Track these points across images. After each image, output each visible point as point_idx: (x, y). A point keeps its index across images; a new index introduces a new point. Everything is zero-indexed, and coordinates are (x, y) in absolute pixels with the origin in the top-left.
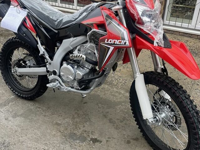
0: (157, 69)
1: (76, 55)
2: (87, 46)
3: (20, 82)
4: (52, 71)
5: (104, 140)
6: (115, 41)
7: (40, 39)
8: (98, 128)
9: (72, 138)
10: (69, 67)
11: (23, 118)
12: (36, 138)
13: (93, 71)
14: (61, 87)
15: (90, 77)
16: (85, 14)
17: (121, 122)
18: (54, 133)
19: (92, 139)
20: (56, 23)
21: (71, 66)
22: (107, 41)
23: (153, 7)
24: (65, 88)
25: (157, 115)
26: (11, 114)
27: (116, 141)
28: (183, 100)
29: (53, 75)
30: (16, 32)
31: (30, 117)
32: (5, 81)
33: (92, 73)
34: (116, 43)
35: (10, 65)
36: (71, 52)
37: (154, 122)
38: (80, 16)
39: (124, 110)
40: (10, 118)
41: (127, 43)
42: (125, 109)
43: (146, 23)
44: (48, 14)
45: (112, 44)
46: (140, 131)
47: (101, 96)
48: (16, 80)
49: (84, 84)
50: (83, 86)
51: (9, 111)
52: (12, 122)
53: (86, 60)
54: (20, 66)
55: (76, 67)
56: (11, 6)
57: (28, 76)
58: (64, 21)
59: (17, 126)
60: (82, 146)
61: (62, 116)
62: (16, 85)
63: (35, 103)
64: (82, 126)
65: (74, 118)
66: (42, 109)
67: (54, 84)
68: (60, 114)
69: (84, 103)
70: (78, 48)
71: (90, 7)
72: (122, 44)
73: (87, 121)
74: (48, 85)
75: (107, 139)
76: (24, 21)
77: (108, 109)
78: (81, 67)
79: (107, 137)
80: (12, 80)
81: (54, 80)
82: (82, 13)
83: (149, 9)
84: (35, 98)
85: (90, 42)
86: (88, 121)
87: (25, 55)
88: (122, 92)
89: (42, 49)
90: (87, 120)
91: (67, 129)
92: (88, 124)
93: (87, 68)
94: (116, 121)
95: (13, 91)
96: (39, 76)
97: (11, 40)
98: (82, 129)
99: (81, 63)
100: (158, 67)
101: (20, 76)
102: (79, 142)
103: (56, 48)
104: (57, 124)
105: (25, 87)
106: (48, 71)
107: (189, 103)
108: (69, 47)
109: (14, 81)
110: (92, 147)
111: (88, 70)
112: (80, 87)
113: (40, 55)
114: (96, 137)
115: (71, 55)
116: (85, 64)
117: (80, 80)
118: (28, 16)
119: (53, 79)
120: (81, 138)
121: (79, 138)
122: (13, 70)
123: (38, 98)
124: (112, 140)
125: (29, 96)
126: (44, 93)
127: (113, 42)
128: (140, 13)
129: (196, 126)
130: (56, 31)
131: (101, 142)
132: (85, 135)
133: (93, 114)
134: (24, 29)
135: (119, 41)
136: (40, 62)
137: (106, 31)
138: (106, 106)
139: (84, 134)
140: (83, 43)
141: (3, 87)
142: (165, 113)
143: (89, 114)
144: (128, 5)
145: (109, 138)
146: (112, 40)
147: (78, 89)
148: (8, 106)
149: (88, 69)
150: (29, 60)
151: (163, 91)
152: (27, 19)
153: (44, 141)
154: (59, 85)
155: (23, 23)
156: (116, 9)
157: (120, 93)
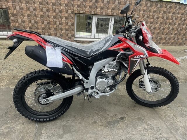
1: (108, 71)
6: (141, 56)
8: (115, 111)
18: (99, 129)
22: (136, 57)
26: (56, 137)
31: (72, 130)
38: (105, 45)
41: (147, 56)
60: (120, 125)
70: (106, 66)
73: (106, 111)
75: (126, 114)
79: (124, 113)
82: (106, 43)
92: (108, 112)
94: (117, 103)
98: (109, 117)
102: (117, 124)
104: (94, 123)
106: (84, 89)
108: (100, 67)
110: (125, 122)
114: (120, 117)
117: (112, 85)
120: (115, 122)
124: (128, 113)
131: (125, 117)
133: (103, 105)
135: (143, 55)
139: (113, 119)
143: (102, 107)
148: (44, 134)
153: (101, 137)
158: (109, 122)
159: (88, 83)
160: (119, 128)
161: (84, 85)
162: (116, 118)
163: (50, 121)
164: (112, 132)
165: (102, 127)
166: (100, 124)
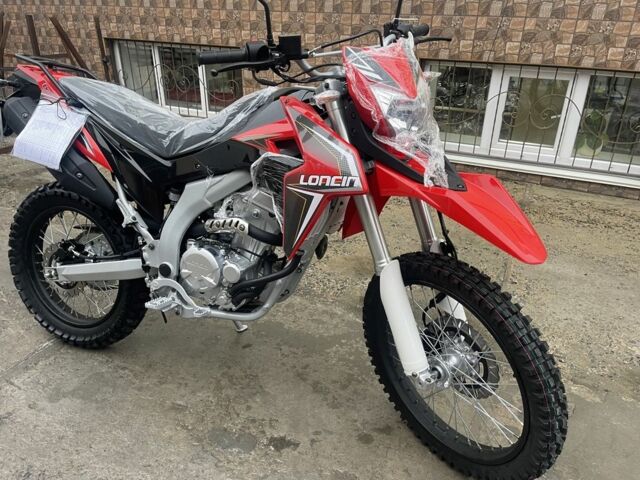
0: (430, 247)
1: (222, 221)
2: (250, 197)
3: (68, 304)
4: (158, 267)
5: (304, 441)
6: (325, 180)
7: (122, 184)
8: (286, 409)
9: (219, 443)
10: (205, 252)
11: (78, 401)
12: (118, 453)
13: (267, 259)
14: (183, 309)
15: (261, 276)
16: (241, 117)
17: (344, 387)
18: (168, 433)
19: (272, 441)
20: (166, 142)
21: (209, 250)
22: (306, 180)
23: (414, 93)
24: (195, 309)
25: (438, 363)
26: (45, 392)
27: (335, 440)
28: (506, 319)
29: (160, 278)
30: (57, 167)
31: (99, 397)
32: (24, 301)
33: (266, 266)
34: (327, 184)
35: (40, 258)
36: (208, 214)
37: (433, 381)
38: (228, 122)
39: (347, 356)
40: (43, 403)
41: (358, 184)
42: (350, 354)
43: (399, 131)
44: (143, 119)
45: (317, 187)
46: (395, 408)
47: (286, 326)
48: (56, 297)
49: (246, 295)
50: (243, 302)
51: (38, 383)
52: (47, 414)
53: (250, 233)
54: (67, 259)
55: (222, 252)
56: (42, 102)
57: (91, 286)
58: (187, 136)
59: (62, 424)
60: (246, 461)
61: (186, 384)
62: (58, 312)
63: (110, 357)
64: (244, 407)
65: (221, 389)
66: (132, 371)
67: (165, 299)
68: (181, 381)
69: (244, 347)
70: (225, 203)
71: (254, 98)
72: (343, 185)
73: (255, 394)
74: (148, 305)
75: (314, 437)
76: (78, 140)
77: (308, 356)
78: (235, 251)
79: (311, 431)
80: (45, 299)
81: (163, 290)
82: (233, 116)
83: (406, 98)
84: (112, 343)
85: (259, 186)
86: (258, 392)
87: (81, 231)
88: (339, 311)
89: (129, 211)
90: (254, 391)
91: (203, 420)
92: (258, 400)
93: (252, 253)
94: (331, 387)
95: (47, 327)
96: (121, 281)
97: (41, 191)
98: (244, 415)
99: (235, 241)
100: (431, 242)
101: (67, 286)
102: (239, 452)
103: (167, 206)
104: (177, 408)
105: (80, 316)
106: (146, 268)
107: (520, 324)
108: (202, 202)
109: (51, 301)
110: (275, 462)
111: (253, 259)
112: (236, 303)
113: (124, 225)
114: (282, 435)
115: (208, 222)
116: (246, 245)
117: (234, 284)
118: (88, 126)
119: (161, 288)
120: (242, 440)
121: (238, 439)
122: (46, 270)
123: (120, 342)
124: (325, 438)
125: (94, 338)
126: (135, 327)
127: (319, 180)
128: (385, 109)
129: (544, 381)
130: (168, 164)
131: (297, 445)
132: (253, 431)
133: (270, 373)
134: (79, 160)
135: (335, 178)
136: (125, 243)
137: (300, 156)
138: (301, 349)
139: (249, 428)
140: (239, 191)
141: (19, 319)
142: (457, 356)
143: (260, 375)
144: (355, 90)
145: (316, 433)
146: (317, 177)
147: (231, 311)
148: (34, 371)
149: (255, 254)
150: (92, 243)
151: (451, 299)
152: (86, 132)
153: (142, 458)
154: (178, 301)
155: (76, 145)
156: (324, 99)
157: (332, 315)
158: (225, 430)
159: (156, 249)
160: (231, 466)
161: (145, 254)
162: (263, 432)
163: (76, 345)
164: (190, 465)
165: (183, 434)
166: (190, 421)
